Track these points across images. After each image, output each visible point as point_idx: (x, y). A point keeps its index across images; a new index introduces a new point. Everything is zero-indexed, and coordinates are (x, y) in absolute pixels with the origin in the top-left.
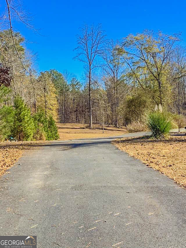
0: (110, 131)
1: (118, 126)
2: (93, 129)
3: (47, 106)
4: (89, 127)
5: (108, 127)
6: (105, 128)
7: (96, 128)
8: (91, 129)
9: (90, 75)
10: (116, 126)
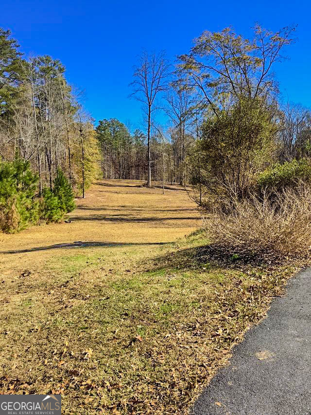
0: (173, 191)
1: (183, 184)
2: (152, 188)
3: (85, 156)
4: (146, 185)
5: (171, 185)
6: (168, 186)
7: (156, 187)
8: (149, 187)
9: (149, 119)
10: (181, 184)
